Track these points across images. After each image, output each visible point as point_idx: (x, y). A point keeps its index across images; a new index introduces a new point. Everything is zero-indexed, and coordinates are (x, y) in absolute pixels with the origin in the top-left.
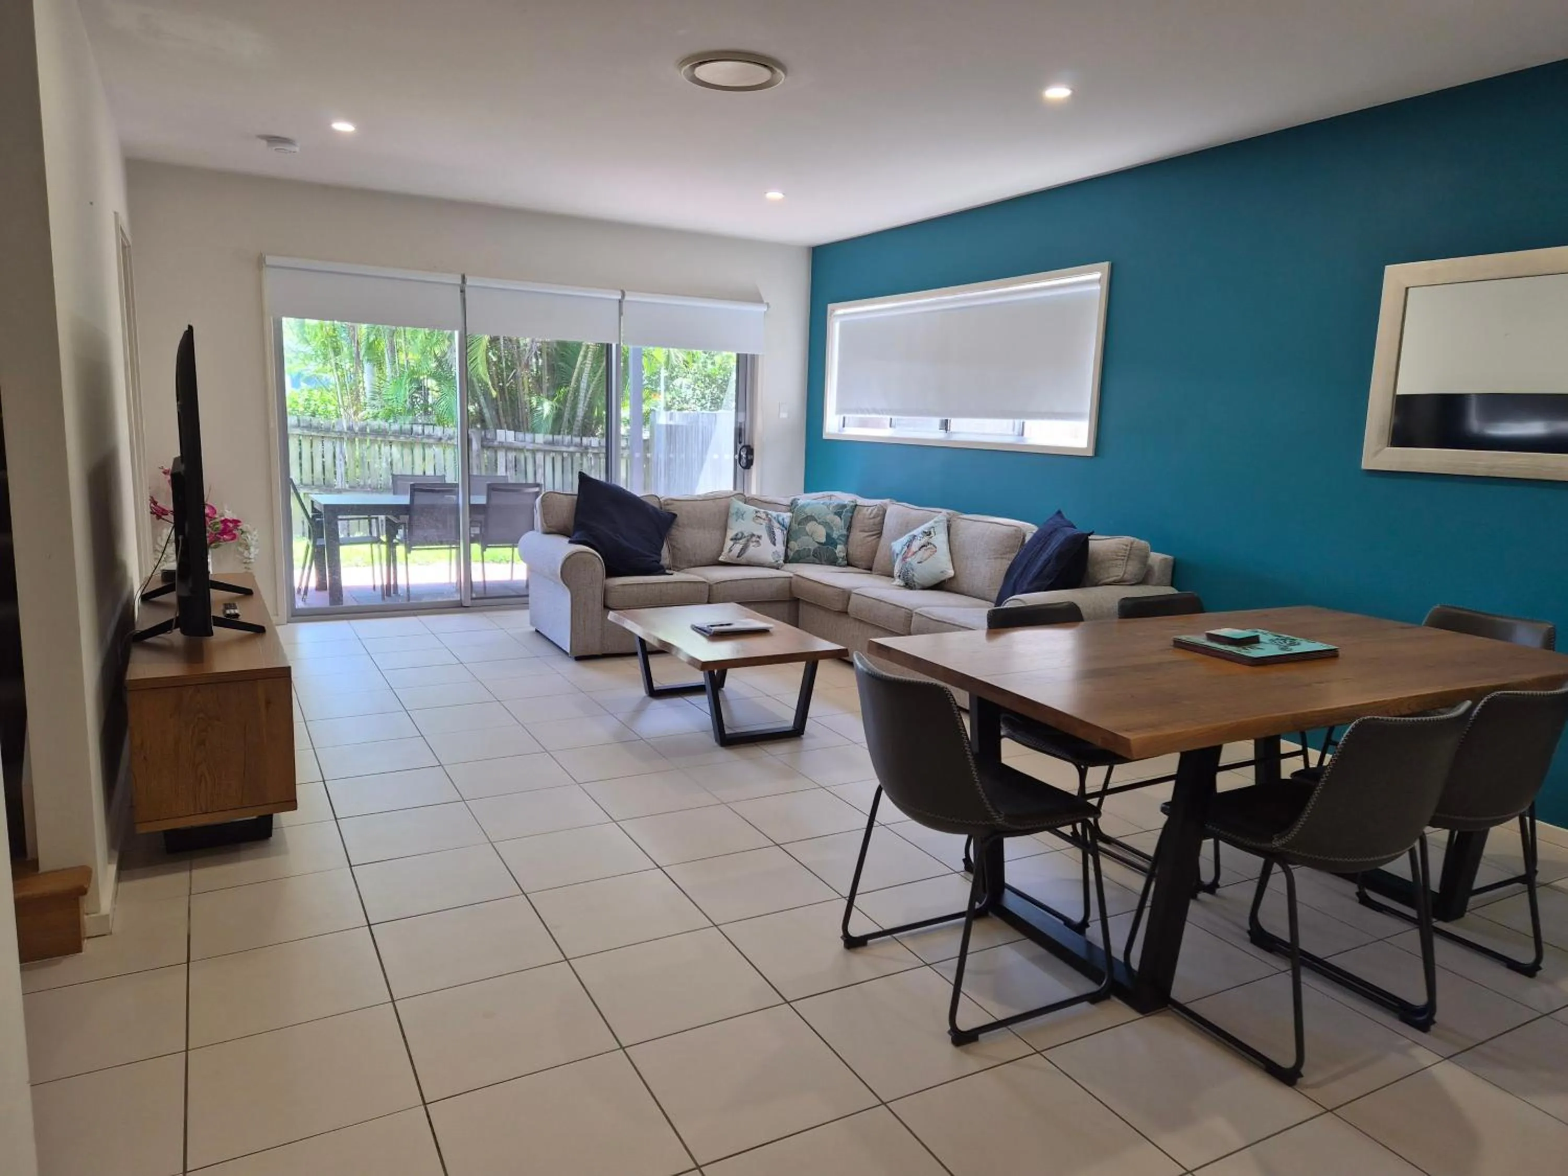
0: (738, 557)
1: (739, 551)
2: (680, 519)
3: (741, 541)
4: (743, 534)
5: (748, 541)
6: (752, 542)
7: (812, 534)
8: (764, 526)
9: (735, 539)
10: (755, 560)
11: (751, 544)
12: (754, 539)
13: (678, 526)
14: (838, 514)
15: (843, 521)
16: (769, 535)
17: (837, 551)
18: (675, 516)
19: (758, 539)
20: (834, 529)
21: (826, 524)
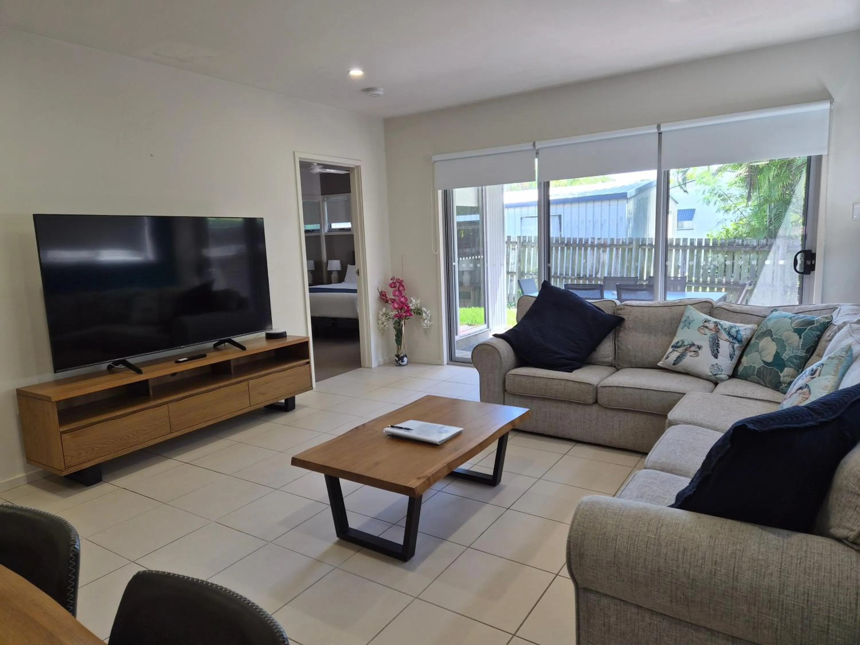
0: (674, 364)
1: (675, 359)
2: (628, 323)
3: (679, 349)
4: (683, 342)
5: (686, 350)
6: (691, 351)
7: (761, 352)
8: (707, 337)
9: (675, 347)
10: (691, 369)
11: (689, 354)
12: (693, 348)
13: (625, 329)
14: (799, 331)
15: (802, 340)
16: (712, 347)
17: (781, 375)
18: (622, 320)
19: (697, 350)
20: (787, 348)
21: (781, 343)
